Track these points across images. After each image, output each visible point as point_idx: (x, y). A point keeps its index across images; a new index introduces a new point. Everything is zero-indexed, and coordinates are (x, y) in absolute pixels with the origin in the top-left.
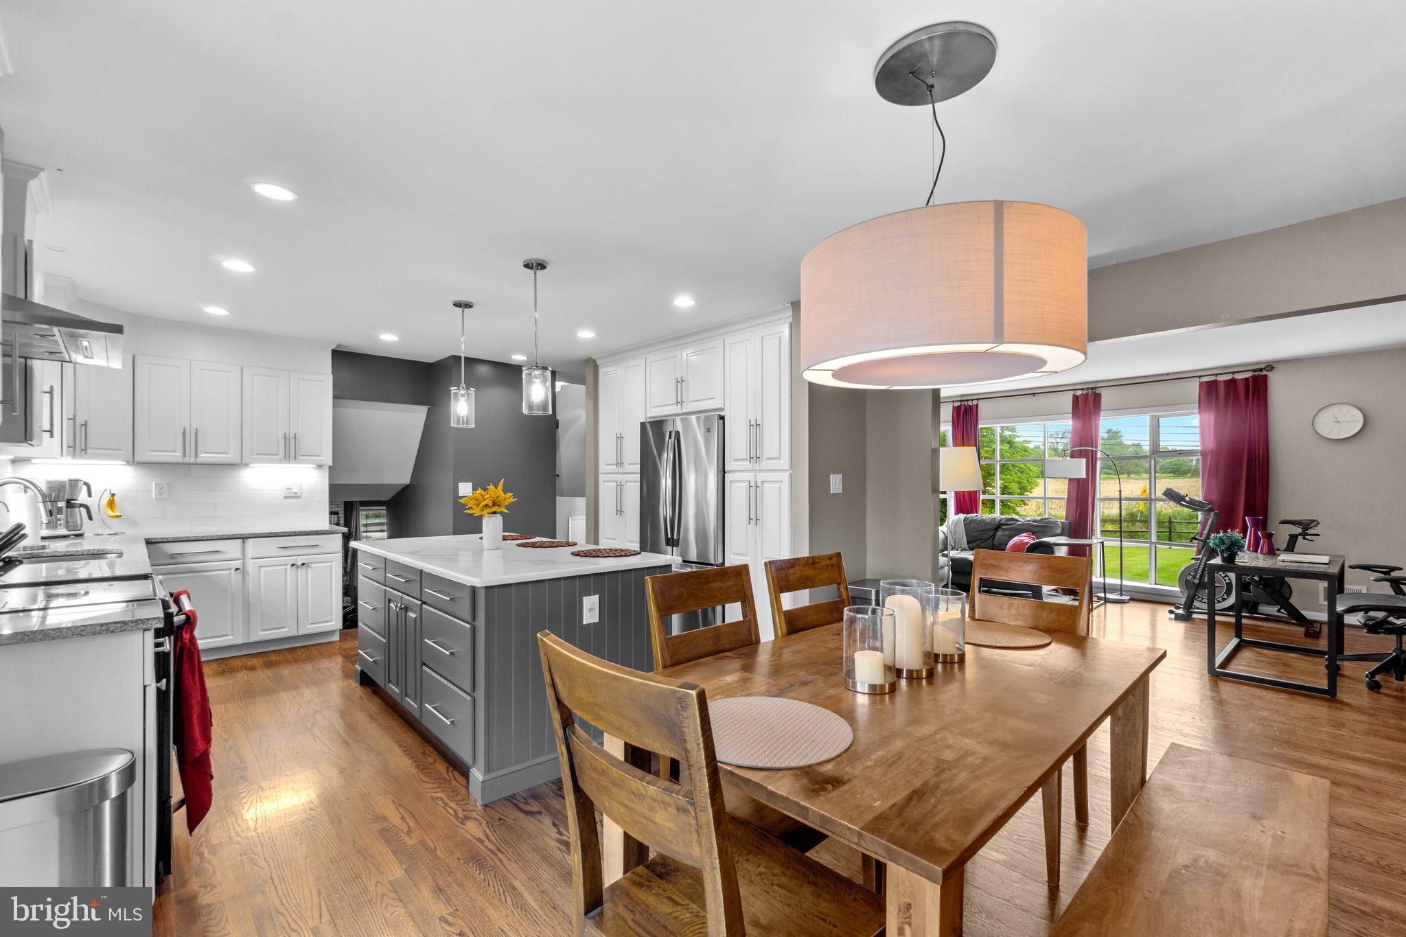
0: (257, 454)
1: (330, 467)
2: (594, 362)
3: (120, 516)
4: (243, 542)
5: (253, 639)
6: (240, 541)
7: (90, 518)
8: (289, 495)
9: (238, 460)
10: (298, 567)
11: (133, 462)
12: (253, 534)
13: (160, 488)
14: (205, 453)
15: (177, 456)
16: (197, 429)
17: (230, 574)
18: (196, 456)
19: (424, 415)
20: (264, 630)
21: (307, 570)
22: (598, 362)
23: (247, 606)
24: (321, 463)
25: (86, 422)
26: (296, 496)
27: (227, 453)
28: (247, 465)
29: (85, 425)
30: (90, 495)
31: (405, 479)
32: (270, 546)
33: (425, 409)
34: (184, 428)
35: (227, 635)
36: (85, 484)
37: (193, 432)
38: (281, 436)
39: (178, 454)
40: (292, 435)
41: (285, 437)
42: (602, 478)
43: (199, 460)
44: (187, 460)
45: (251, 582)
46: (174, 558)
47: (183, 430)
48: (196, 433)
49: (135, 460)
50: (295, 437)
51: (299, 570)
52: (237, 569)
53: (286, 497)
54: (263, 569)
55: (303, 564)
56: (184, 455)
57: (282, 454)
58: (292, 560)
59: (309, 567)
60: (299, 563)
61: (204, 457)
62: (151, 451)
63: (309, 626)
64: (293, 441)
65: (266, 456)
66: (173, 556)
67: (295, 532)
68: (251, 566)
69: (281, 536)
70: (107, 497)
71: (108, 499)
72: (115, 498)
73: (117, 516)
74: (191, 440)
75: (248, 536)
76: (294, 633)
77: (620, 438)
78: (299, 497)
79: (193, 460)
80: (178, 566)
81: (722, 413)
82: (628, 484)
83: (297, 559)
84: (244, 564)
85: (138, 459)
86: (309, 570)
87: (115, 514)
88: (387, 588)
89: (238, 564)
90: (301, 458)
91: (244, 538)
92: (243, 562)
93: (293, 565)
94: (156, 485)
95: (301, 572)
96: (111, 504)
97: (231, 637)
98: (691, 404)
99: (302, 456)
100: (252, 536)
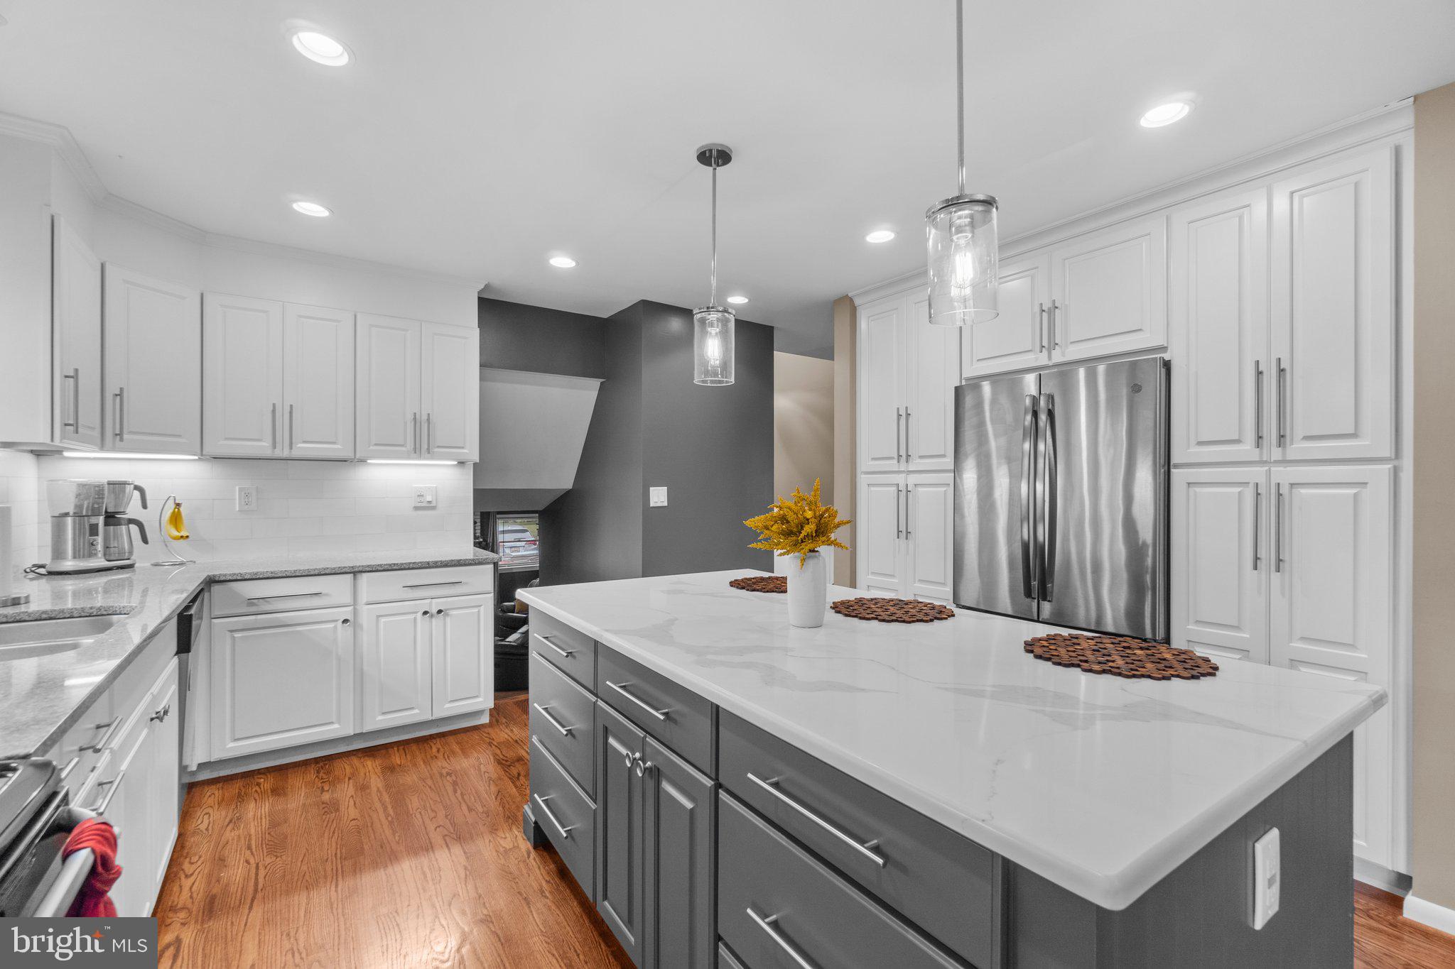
0: (376, 445)
1: (475, 464)
2: (851, 300)
3: (187, 537)
4: (355, 579)
5: (368, 727)
6: (352, 575)
7: (145, 540)
8: (420, 505)
9: (348, 454)
10: (432, 616)
11: (203, 456)
12: (368, 566)
13: (246, 495)
14: (304, 442)
15: (263, 447)
16: (291, 406)
17: (335, 627)
18: (291, 448)
19: (594, 394)
20: (384, 713)
21: (445, 619)
22: (857, 302)
23: (360, 678)
24: (462, 458)
25: (121, 389)
26: (430, 507)
27: (334, 443)
28: (362, 461)
29: (120, 395)
30: (145, 506)
31: (567, 482)
32: (392, 584)
33: (595, 384)
34: (274, 405)
35: (332, 723)
36: (137, 488)
37: (287, 409)
38: (410, 417)
39: (264, 444)
40: (425, 417)
41: (415, 419)
42: (862, 480)
43: (296, 453)
44: (278, 453)
45: (365, 638)
46: (253, 604)
47: (272, 409)
48: (291, 413)
49: (204, 453)
50: (428, 420)
51: (434, 620)
52: (345, 621)
53: (416, 508)
54: (383, 620)
55: (440, 612)
56: (274, 447)
57: (410, 445)
58: (425, 605)
59: (448, 615)
60: (434, 611)
61: (302, 449)
62: (226, 439)
63: (448, 705)
64: (426, 425)
65: (389, 448)
66: (251, 602)
67: (428, 563)
68: (366, 615)
69: (409, 569)
70: (170, 508)
71: (171, 511)
72: (181, 509)
73: (182, 537)
74: (282, 421)
75: (361, 569)
76: (428, 717)
77: (904, 416)
78: (434, 508)
79: (286, 454)
80: (259, 617)
81: (1167, 357)
82: (920, 489)
83: (430, 604)
84: (355, 612)
85: (208, 449)
86: (448, 620)
87: (180, 534)
88: (600, 703)
89: (346, 613)
90: (436, 450)
91: (355, 572)
92: (355, 609)
93: (425, 613)
94: (241, 490)
95: (437, 622)
96: (176, 519)
97: (336, 726)
98: (1072, 348)
99: (438, 447)
100: (367, 569)
